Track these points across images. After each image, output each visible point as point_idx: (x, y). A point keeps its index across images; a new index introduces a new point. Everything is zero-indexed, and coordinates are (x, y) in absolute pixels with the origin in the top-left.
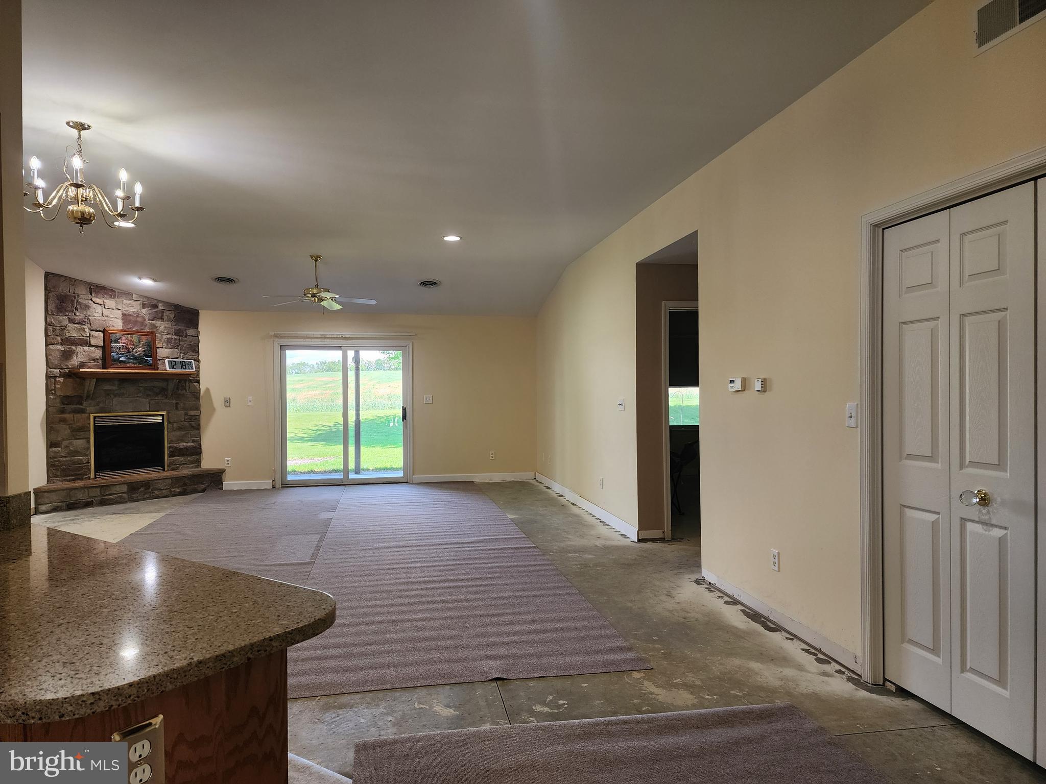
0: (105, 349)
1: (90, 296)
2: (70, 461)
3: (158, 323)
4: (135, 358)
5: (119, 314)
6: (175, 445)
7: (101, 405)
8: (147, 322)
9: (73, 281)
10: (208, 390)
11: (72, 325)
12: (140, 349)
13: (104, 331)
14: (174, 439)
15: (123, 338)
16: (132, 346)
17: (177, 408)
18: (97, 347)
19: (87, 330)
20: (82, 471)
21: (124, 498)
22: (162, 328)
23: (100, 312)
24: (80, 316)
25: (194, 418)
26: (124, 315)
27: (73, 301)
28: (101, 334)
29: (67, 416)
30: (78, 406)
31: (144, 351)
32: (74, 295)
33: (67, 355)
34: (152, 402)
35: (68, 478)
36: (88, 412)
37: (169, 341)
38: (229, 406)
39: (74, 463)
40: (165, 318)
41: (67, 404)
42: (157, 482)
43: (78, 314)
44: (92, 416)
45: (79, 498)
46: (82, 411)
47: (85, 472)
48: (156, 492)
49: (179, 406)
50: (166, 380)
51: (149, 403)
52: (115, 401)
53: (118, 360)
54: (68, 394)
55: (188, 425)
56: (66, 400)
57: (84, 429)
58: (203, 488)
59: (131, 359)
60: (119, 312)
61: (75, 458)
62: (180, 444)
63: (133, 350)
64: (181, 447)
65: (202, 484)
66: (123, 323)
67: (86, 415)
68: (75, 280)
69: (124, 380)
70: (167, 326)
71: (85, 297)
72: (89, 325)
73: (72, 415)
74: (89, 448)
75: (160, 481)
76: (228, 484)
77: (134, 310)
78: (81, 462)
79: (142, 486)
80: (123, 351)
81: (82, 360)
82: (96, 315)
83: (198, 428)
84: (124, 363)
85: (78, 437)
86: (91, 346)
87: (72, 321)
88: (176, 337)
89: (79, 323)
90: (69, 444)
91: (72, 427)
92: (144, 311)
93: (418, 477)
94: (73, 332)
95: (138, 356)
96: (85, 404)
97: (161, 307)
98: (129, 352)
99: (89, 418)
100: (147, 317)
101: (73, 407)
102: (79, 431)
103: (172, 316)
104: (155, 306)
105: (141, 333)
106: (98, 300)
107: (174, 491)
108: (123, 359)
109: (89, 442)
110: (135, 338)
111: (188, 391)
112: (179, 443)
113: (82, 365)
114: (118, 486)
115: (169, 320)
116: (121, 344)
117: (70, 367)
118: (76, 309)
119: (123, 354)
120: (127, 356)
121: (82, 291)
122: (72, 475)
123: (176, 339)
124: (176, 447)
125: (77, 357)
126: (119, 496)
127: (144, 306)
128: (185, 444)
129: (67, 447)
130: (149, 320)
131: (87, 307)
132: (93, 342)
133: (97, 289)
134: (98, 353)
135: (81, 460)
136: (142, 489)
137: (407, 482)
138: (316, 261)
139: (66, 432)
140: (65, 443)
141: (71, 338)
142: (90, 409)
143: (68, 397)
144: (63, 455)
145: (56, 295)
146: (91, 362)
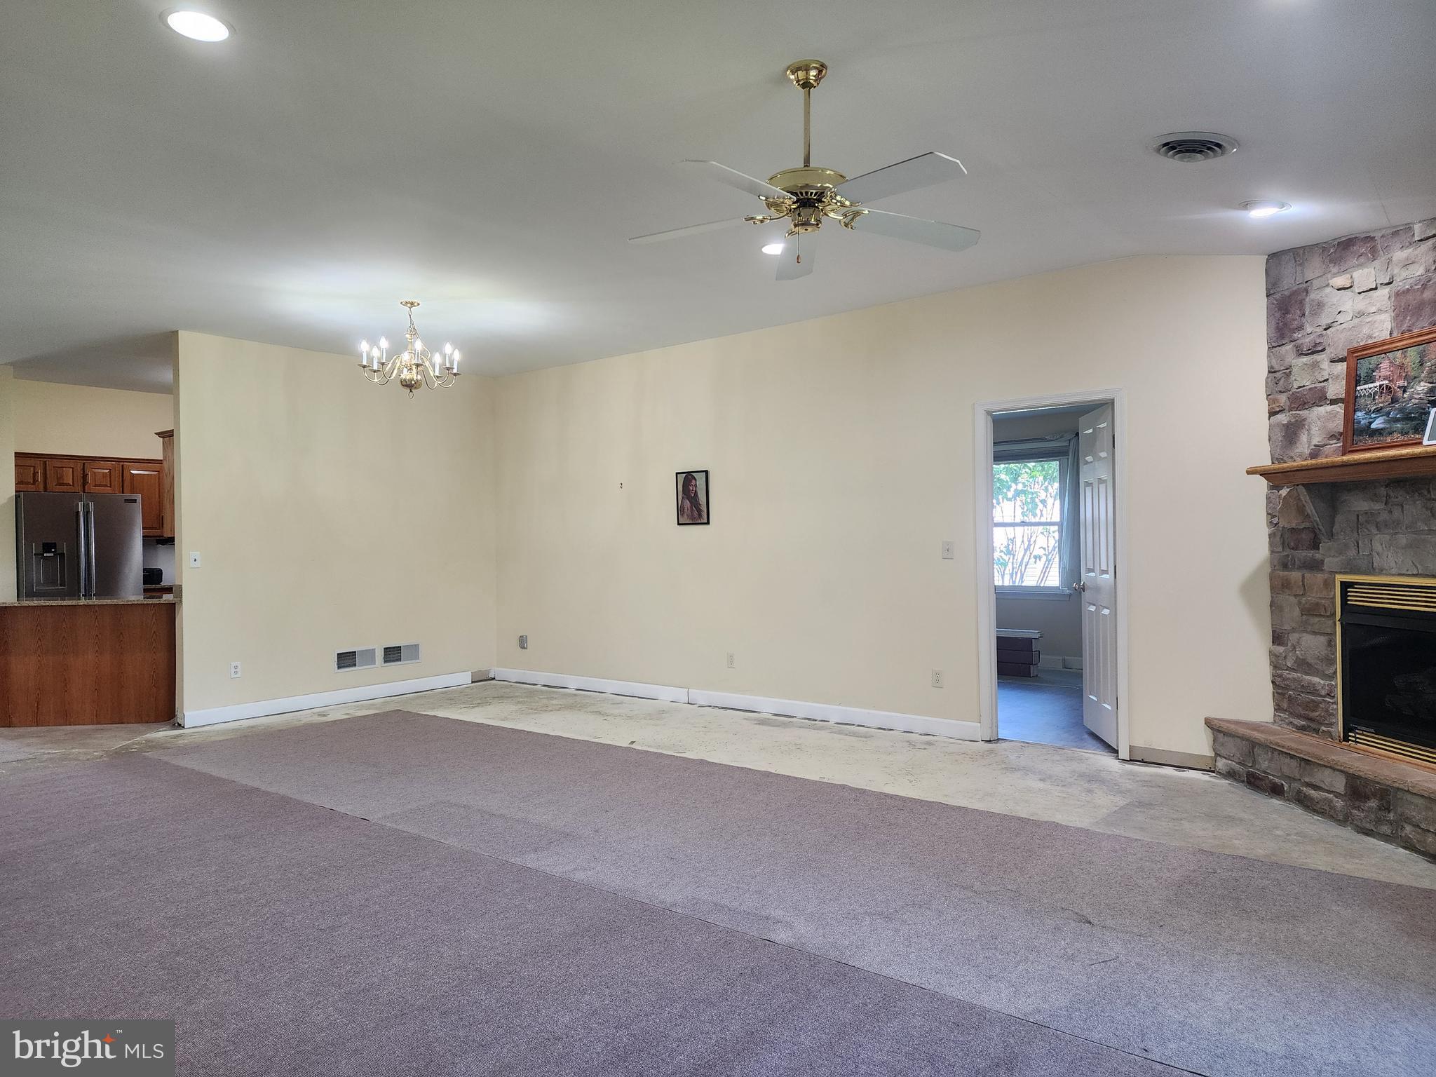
1: (1329, 276)
5: (1384, 296)
9: (1300, 256)
11: (1300, 361)
12: (1422, 386)
13: (1349, 358)
18: (1335, 402)
19: (1325, 365)
20: (1317, 714)
23: (1348, 307)
24: (1313, 334)
26: (1398, 295)
27: (1302, 303)
28: (1343, 367)
29: (1293, 575)
30: (1310, 554)
32: (1305, 286)
33: (1291, 434)
35: (1296, 722)
39: (1304, 688)
41: (1293, 549)
43: (1310, 331)
44: (1337, 579)
46: (1315, 566)
52: (1377, 540)
53: (1366, 431)
54: (1293, 526)
57: (1323, 610)
59: (1400, 418)
60: (1388, 291)
61: (1307, 677)
66: (1394, 320)
67: (1326, 576)
68: (1308, 250)
71: (1318, 283)
72: (1326, 351)
73: (1300, 574)
74: (1332, 662)
77: (1421, 271)
78: (1319, 691)
81: (1316, 441)
82: (1341, 319)
84: (1381, 433)
85: (1311, 629)
86: (1327, 402)
87: (1301, 351)
89: (1313, 352)
90: (1298, 641)
91: (1302, 602)
94: (1303, 377)
95: (1418, 404)
96: (1321, 548)
99: (1328, 584)
101: (1303, 555)
106: (1340, 281)
108: (1380, 422)
109: (1331, 643)
110: (1413, 356)
113: (1315, 453)
114: (1328, 772)
118: (1306, 318)
121: (1316, 270)
122: (1302, 717)
125: (1311, 434)
132: (1331, 391)
133: (1339, 251)
135: (1320, 686)
136: (1373, 804)
139: (1293, 613)
140: (1293, 637)
141: (1298, 392)
142: (1330, 562)
143: (1293, 530)
144: (1289, 665)
145: (1277, 300)
146: (1331, 442)
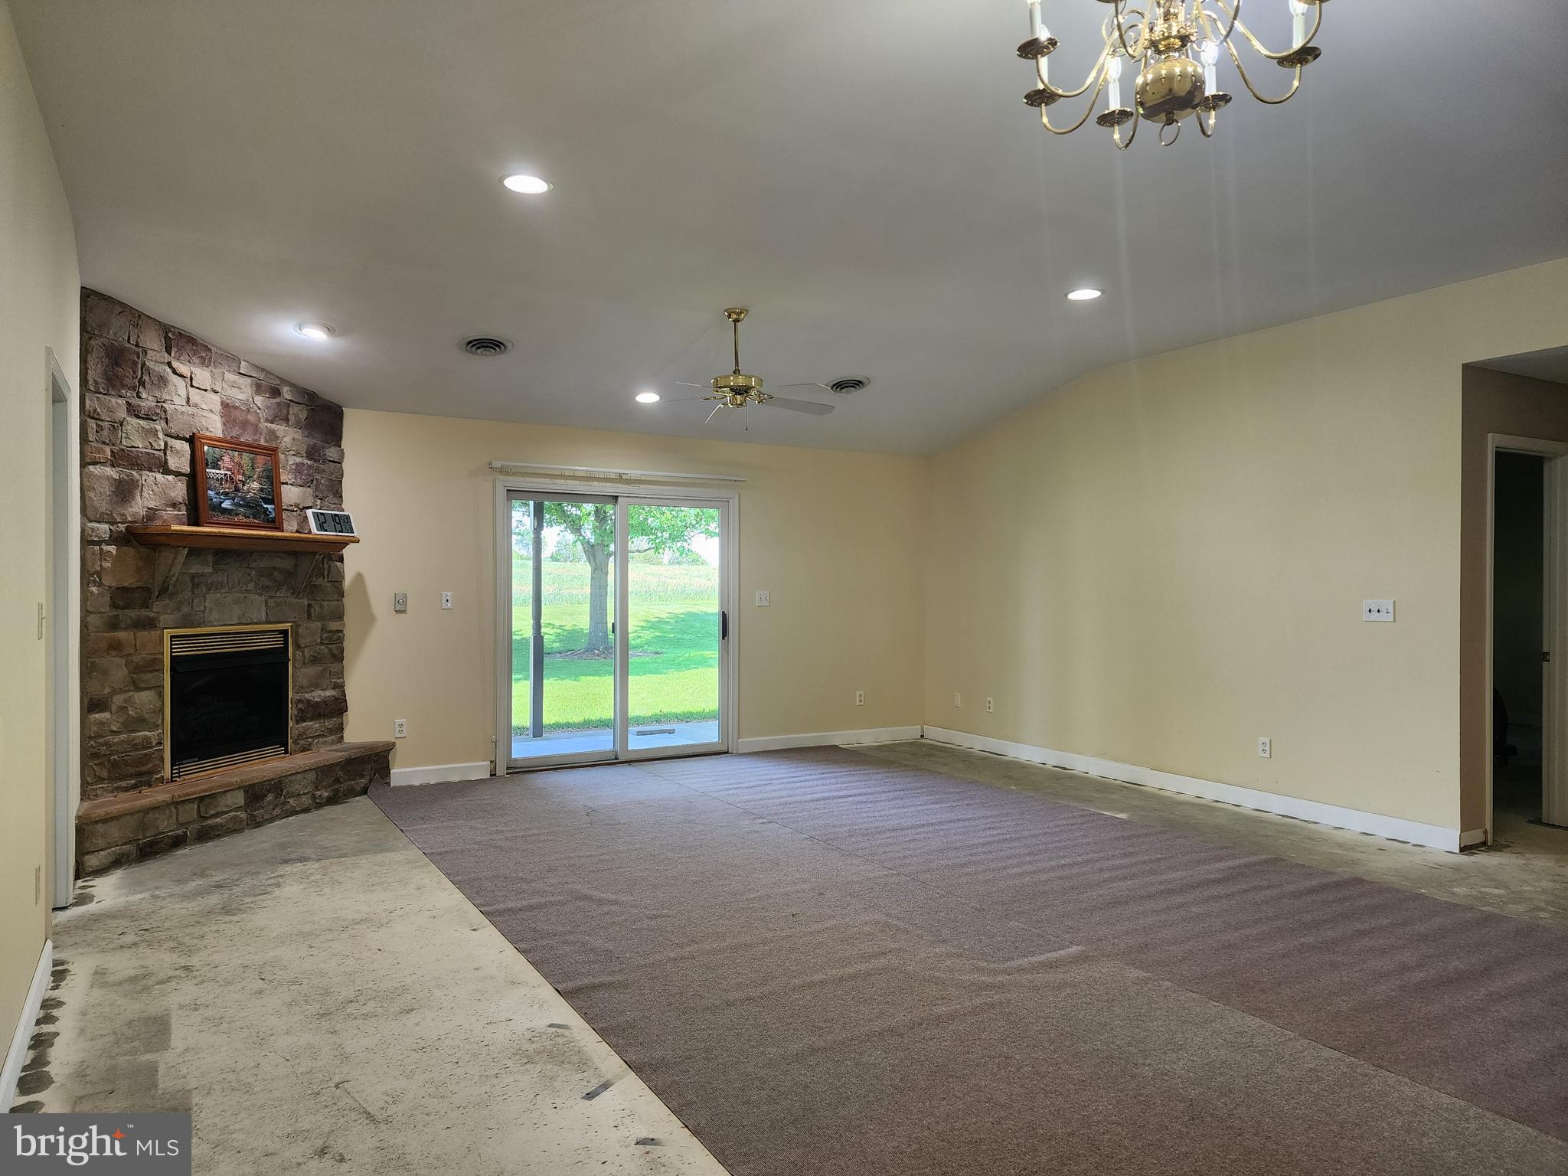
0: (194, 480)
1: (166, 355)
2: (129, 742)
3: (280, 428)
4: (247, 505)
5: (215, 401)
6: (307, 696)
7: (186, 609)
8: (264, 425)
9: (137, 318)
10: (359, 577)
11: (134, 421)
12: (255, 485)
13: (192, 440)
14: (305, 682)
15: (226, 458)
16: (240, 477)
17: (309, 616)
18: (178, 474)
19: (161, 435)
20: (149, 765)
21: (241, 820)
22: (287, 440)
23: (183, 392)
24: (147, 401)
25: (335, 637)
26: (225, 406)
27: (135, 363)
28: (186, 446)
29: (122, 635)
30: (144, 613)
31: (261, 490)
32: (136, 349)
33: (124, 491)
34: (271, 602)
35: (123, 784)
36: (162, 625)
37: (298, 469)
38: (404, 612)
39: (135, 747)
40: (292, 418)
41: (123, 608)
42: (292, 778)
43: (144, 396)
44: (167, 634)
45: (161, 829)
46: (151, 624)
47: (155, 765)
48: (291, 801)
49: (312, 610)
50: (294, 554)
51: (266, 603)
52: (211, 598)
53: (217, 508)
54: (126, 584)
55: (326, 651)
56: (123, 597)
57: (154, 665)
58: (362, 785)
59: (241, 506)
60: (216, 398)
61: (140, 734)
62: (314, 694)
63: (244, 485)
64: (317, 699)
65: (362, 776)
66: (224, 424)
67: (159, 632)
68: (140, 315)
69: (225, 552)
70: (296, 437)
71: (157, 356)
72: (163, 424)
73: (132, 634)
74: (162, 710)
75: (299, 777)
76: (402, 774)
77: (241, 396)
78: (146, 744)
79: (269, 791)
80: (227, 487)
81: (152, 504)
82: (177, 400)
83: (338, 657)
84: (230, 514)
85: (142, 685)
86: (167, 471)
87: (133, 411)
88: (309, 462)
89: (148, 418)
90: (126, 701)
91: (132, 662)
92: (259, 400)
93: (748, 742)
94: (135, 436)
95: (253, 499)
96: (157, 606)
97: (287, 393)
98: (237, 490)
99: (162, 640)
100: (263, 415)
101: (133, 613)
102: (142, 672)
103: (303, 415)
104: (275, 392)
105: (252, 449)
106: (183, 369)
107: (320, 796)
108: (226, 504)
109: (161, 695)
110: (246, 459)
111: (326, 579)
112: (312, 691)
113: (152, 514)
114: (229, 795)
115: (298, 425)
116: (223, 472)
117: (129, 519)
118: (142, 383)
119: (226, 494)
120: (233, 499)
121: (152, 342)
122: (131, 776)
123: (310, 466)
124: (309, 701)
125: (141, 496)
126: (231, 818)
127: (258, 389)
128: (322, 693)
129: (122, 709)
130: (267, 421)
131: (163, 381)
132: (173, 463)
133: (177, 340)
134: (179, 490)
135: (147, 738)
136: (270, 797)
137: (727, 753)
138: (736, 321)
139: (119, 673)
140: (118, 700)
141: (131, 451)
142: (164, 619)
143: (124, 589)
144: (114, 729)
145: (104, 345)
146: (168, 509)
